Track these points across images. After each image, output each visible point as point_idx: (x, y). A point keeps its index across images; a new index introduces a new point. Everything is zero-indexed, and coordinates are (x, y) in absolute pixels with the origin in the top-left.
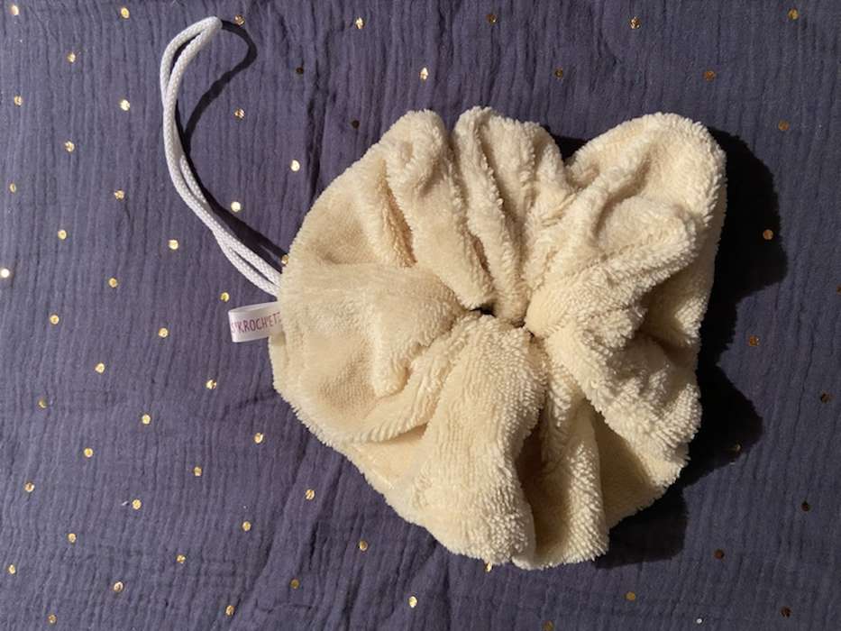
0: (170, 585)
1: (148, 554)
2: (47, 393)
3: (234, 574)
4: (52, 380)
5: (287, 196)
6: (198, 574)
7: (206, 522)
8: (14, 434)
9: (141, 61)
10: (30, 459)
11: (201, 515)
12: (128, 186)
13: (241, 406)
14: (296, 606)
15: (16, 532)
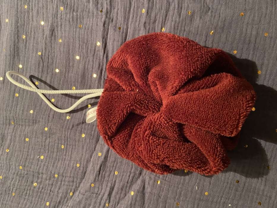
0: (52, 185)
1: (45, 174)
2: (14, 120)
3: (73, 181)
4: (16, 115)
5: (95, 54)
6: (62, 181)
7: (65, 164)
8: (3, 132)
9: (48, 8)
10: (8, 141)
11: (63, 161)
12: (42, 51)
13: (78, 125)
14: (92, 193)
15: (3, 165)
